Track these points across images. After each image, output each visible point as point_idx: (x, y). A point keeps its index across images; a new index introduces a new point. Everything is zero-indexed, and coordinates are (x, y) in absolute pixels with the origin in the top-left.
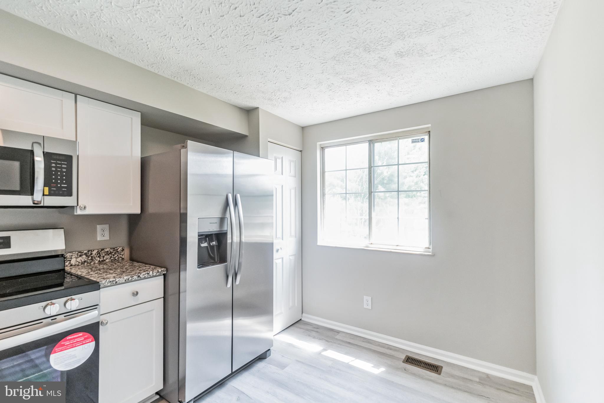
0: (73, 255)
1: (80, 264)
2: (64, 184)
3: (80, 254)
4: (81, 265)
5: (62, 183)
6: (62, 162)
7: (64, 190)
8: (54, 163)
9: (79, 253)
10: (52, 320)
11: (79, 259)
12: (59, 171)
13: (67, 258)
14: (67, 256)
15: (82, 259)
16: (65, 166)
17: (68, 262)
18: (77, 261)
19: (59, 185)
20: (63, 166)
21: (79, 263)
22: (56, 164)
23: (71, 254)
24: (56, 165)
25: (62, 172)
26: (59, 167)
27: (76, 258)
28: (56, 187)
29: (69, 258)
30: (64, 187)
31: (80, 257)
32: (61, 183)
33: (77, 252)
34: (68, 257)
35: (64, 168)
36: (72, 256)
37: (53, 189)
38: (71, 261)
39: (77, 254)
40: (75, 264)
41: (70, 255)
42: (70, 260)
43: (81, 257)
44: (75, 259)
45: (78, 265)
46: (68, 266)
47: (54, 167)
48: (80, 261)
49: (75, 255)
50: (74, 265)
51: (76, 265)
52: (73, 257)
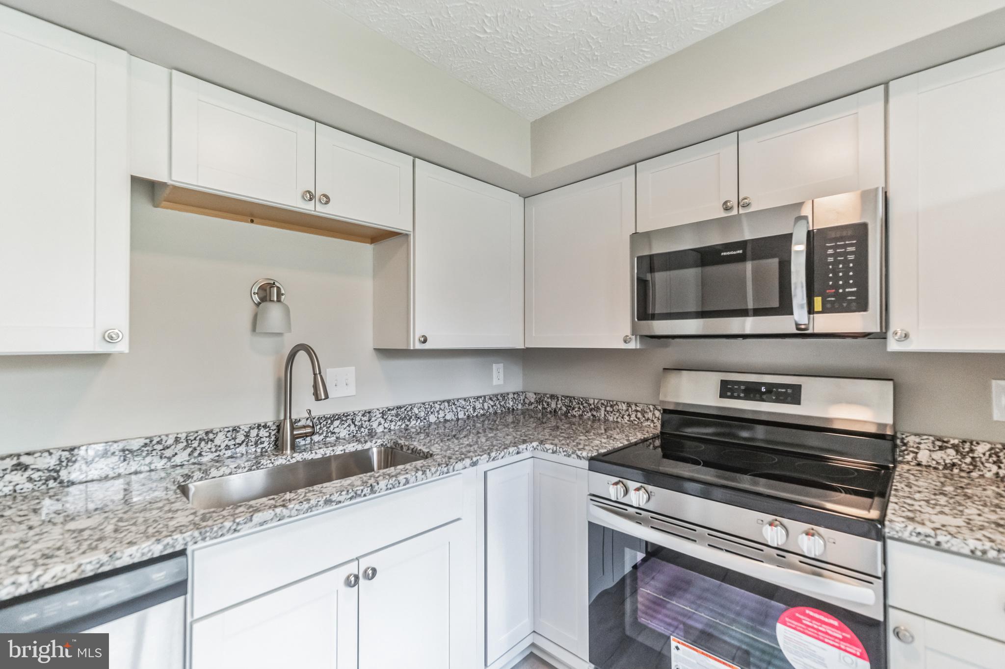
0: (922, 441)
1: (941, 467)
2: (851, 286)
3: (939, 443)
4: (943, 470)
5: (846, 285)
6: (847, 242)
7: (851, 299)
8: (830, 248)
9: (938, 440)
10: (778, 555)
11: (938, 455)
12: (840, 262)
13: (908, 445)
14: (908, 442)
15: (945, 456)
16: (853, 249)
17: (912, 455)
18: (933, 459)
19: (841, 291)
20: (849, 249)
21: (938, 463)
22: (835, 248)
23: (917, 440)
24: (835, 250)
25: (846, 262)
26: (840, 254)
27: (930, 451)
28: (836, 295)
29: (913, 447)
30: (851, 294)
31: (939, 450)
32: (844, 287)
33: (932, 438)
34: (911, 444)
35: (851, 253)
36: (920, 443)
37: (830, 299)
38: (919, 456)
39: (933, 443)
40: (926, 464)
41: (915, 442)
42: (917, 453)
43: (943, 452)
44: (928, 452)
45: (935, 468)
46: (912, 463)
47: (831, 255)
48: (941, 461)
49: (926, 444)
50: (927, 466)
51: (930, 466)
52: (922, 446)
